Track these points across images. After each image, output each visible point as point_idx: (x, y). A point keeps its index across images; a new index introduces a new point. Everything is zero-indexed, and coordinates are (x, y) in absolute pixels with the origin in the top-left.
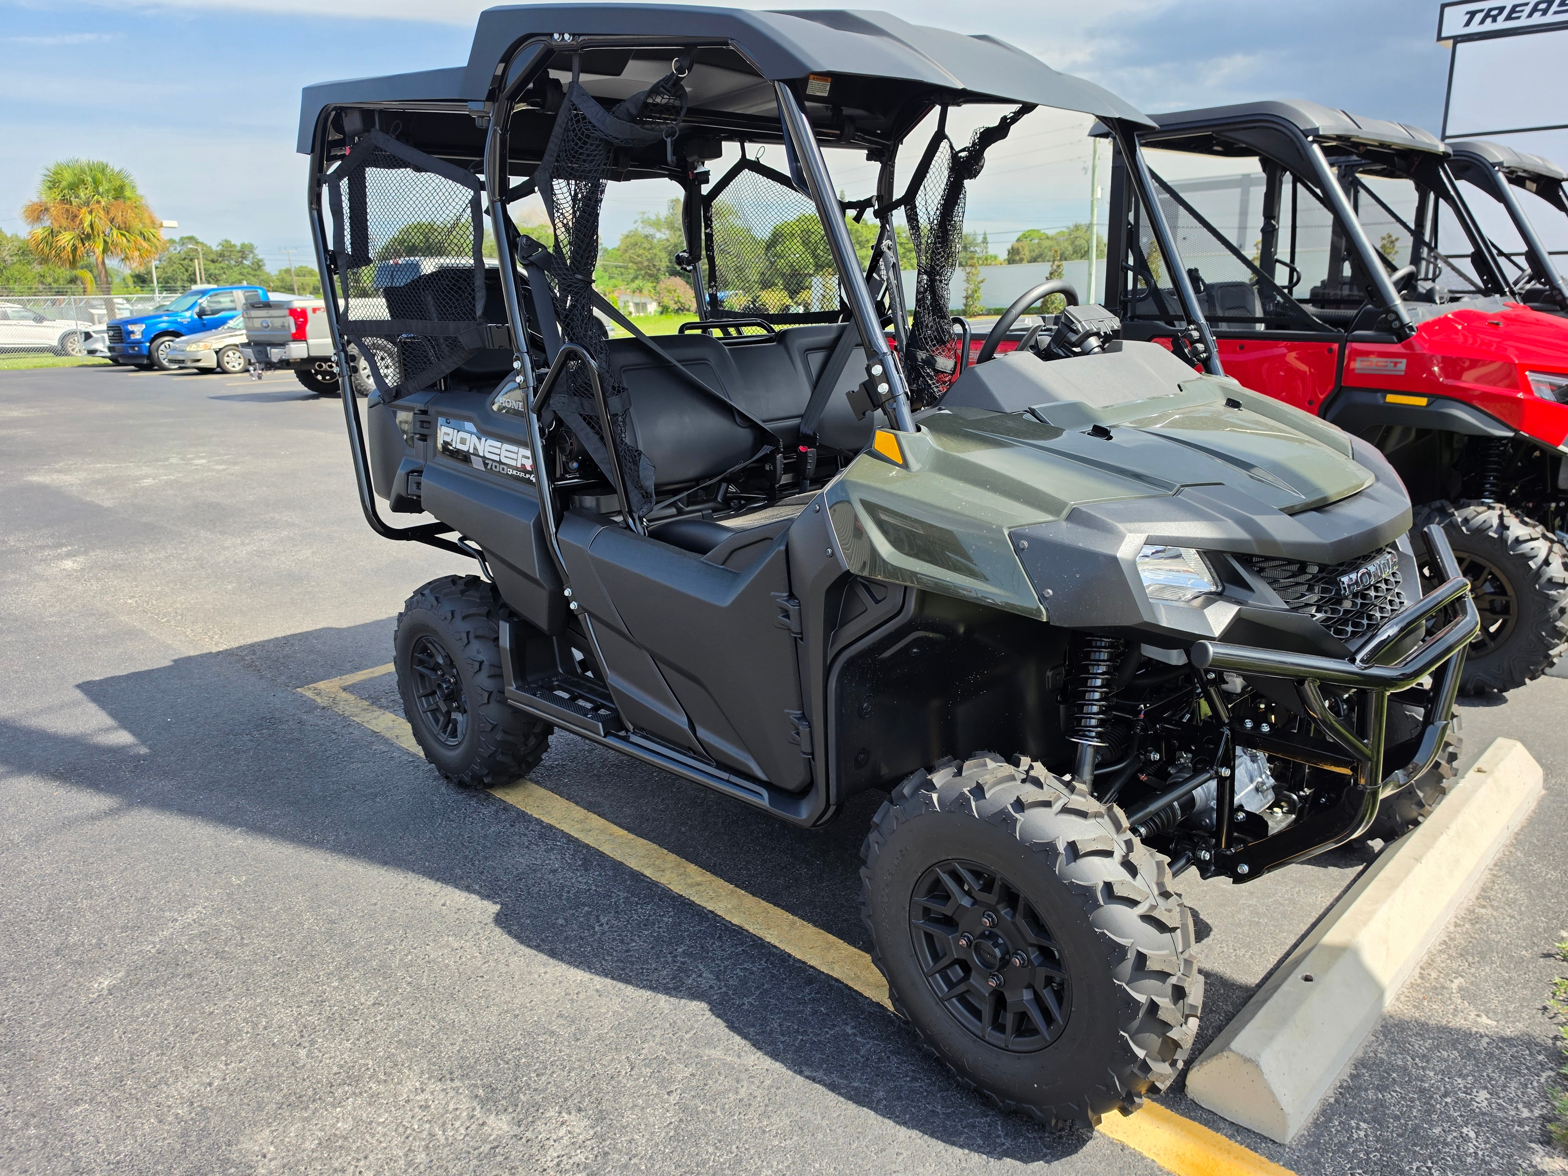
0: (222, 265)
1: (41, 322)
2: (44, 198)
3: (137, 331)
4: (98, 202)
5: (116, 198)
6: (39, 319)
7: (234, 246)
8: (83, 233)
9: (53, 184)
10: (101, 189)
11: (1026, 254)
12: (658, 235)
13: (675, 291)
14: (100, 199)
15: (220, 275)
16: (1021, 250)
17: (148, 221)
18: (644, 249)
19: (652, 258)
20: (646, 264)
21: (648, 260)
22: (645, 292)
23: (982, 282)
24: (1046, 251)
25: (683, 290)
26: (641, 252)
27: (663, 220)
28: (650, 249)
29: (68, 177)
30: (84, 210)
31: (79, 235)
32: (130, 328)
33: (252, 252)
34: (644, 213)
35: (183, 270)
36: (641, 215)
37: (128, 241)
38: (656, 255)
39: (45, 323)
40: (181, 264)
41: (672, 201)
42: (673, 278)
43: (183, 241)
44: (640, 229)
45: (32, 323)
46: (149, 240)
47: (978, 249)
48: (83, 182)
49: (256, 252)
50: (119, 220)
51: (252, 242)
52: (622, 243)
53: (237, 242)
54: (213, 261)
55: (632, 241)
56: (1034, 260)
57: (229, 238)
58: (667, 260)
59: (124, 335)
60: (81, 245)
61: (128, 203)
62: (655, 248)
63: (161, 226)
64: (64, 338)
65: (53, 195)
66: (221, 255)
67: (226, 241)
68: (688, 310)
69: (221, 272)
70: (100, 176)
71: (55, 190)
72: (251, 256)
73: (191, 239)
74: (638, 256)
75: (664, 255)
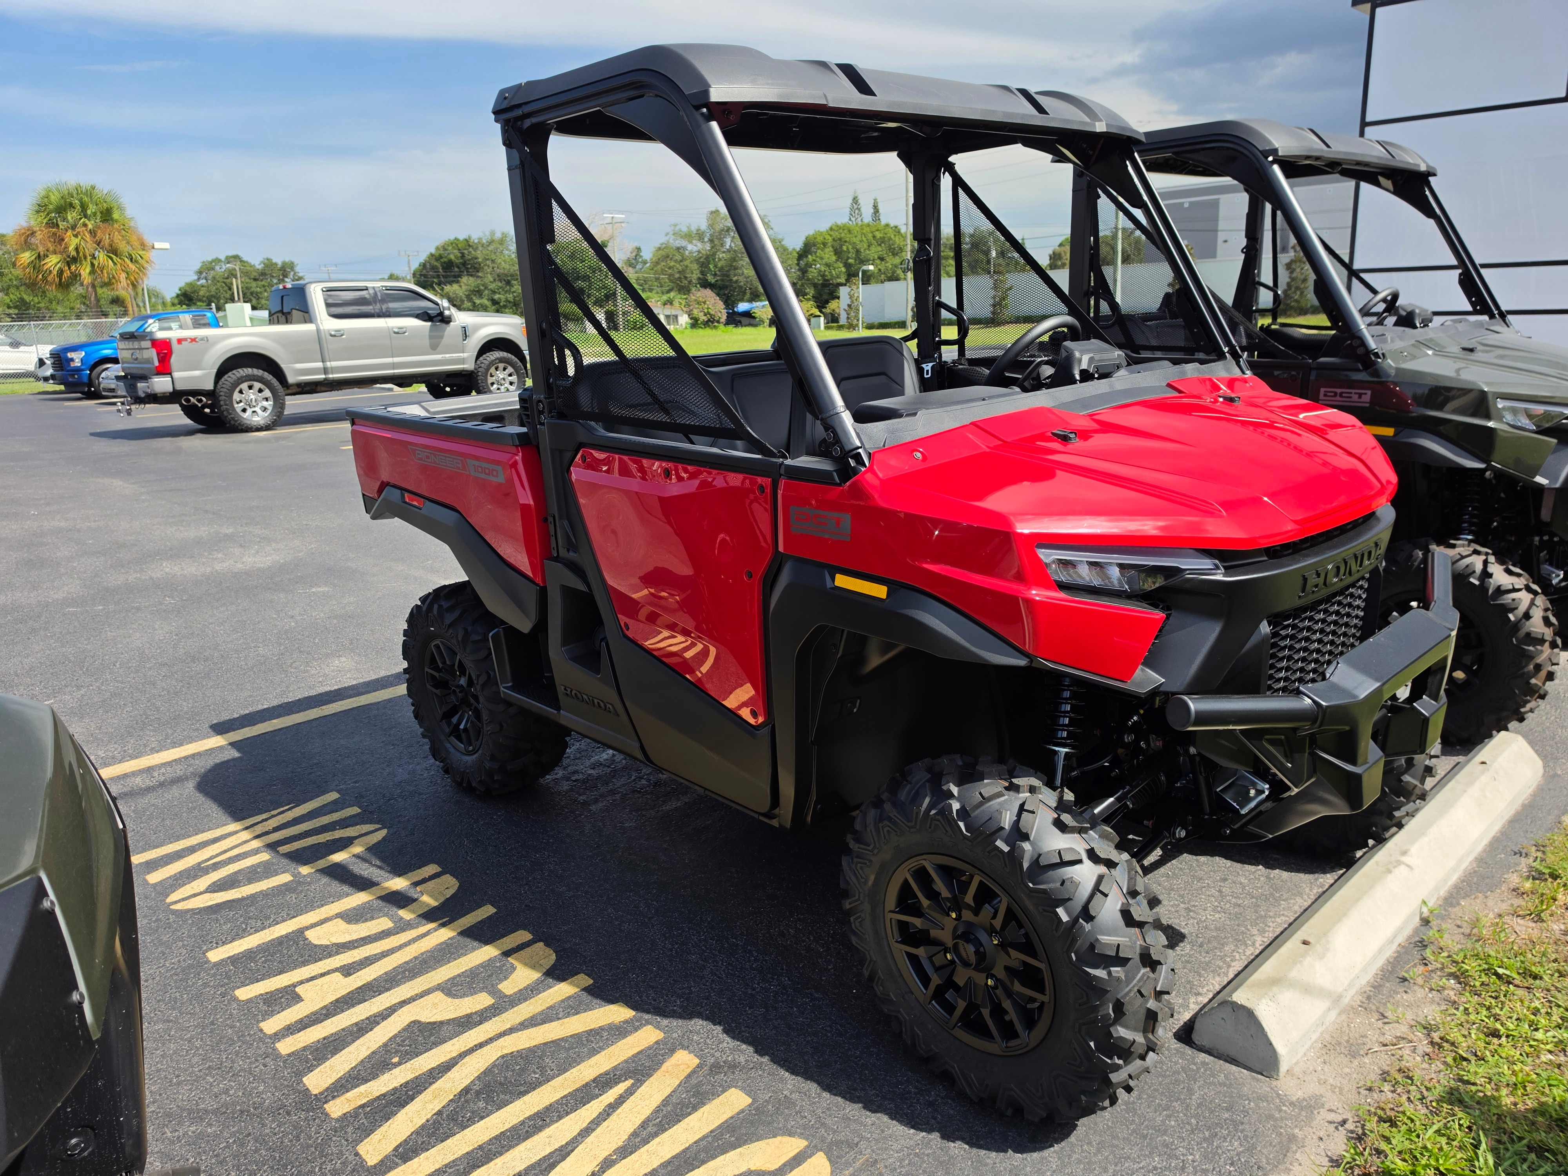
0: (263, 283)
1: (17, 347)
2: (33, 223)
3: (77, 358)
4: (85, 225)
5: (104, 221)
6: (15, 344)
7: (276, 264)
8: (69, 257)
9: (41, 208)
10: (89, 212)
12: (690, 247)
13: (705, 303)
14: (87, 222)
15: (261, 293)
17: (136, 244)
18: (676, 261)
19: (684, 270)
20: (677, 276)
21: (679, 272)
22: (676, 304)
25: (713, 301)
26: (672, 264)
27: (695, 232)
28: (681, 261)
29: (54, 198)
30: (69, 233)
31: (65, 259)
32: (70, 355)
33: (293, 270)
34: (675, 225)
35: (226, 288)
36: (673, 228)
37: (115, 264)
38: (687, 266)
39: (22, 348)
40: (225, 283)
41: (712, 212)
42: (702, 290)
43: (229, 259)
44: (671, 241)
45: (8, 348)
46: (136, 262)
48: (71, 205)
49: (297, 269)
50: (106, 242)
51: (293, 260)
52: (654, 255)
53: (278, 260)
54: (255, 280)
55: (664, 253)
57: (270, 257)
58: (698, 271)
59: (64, 361)
60: (67, 268)
61: (116, 226)
62: (686, 260)
63: (153, 248)
65: (39, 219)
66: (263, 274)
67: (268, 259)
68: (718, 322)
69: (263, 289)
70: (86, 199)
71: (42, 214)
72: (292, 273)
73: (236, 257)
74: (670, 268)
75: (695, 266)
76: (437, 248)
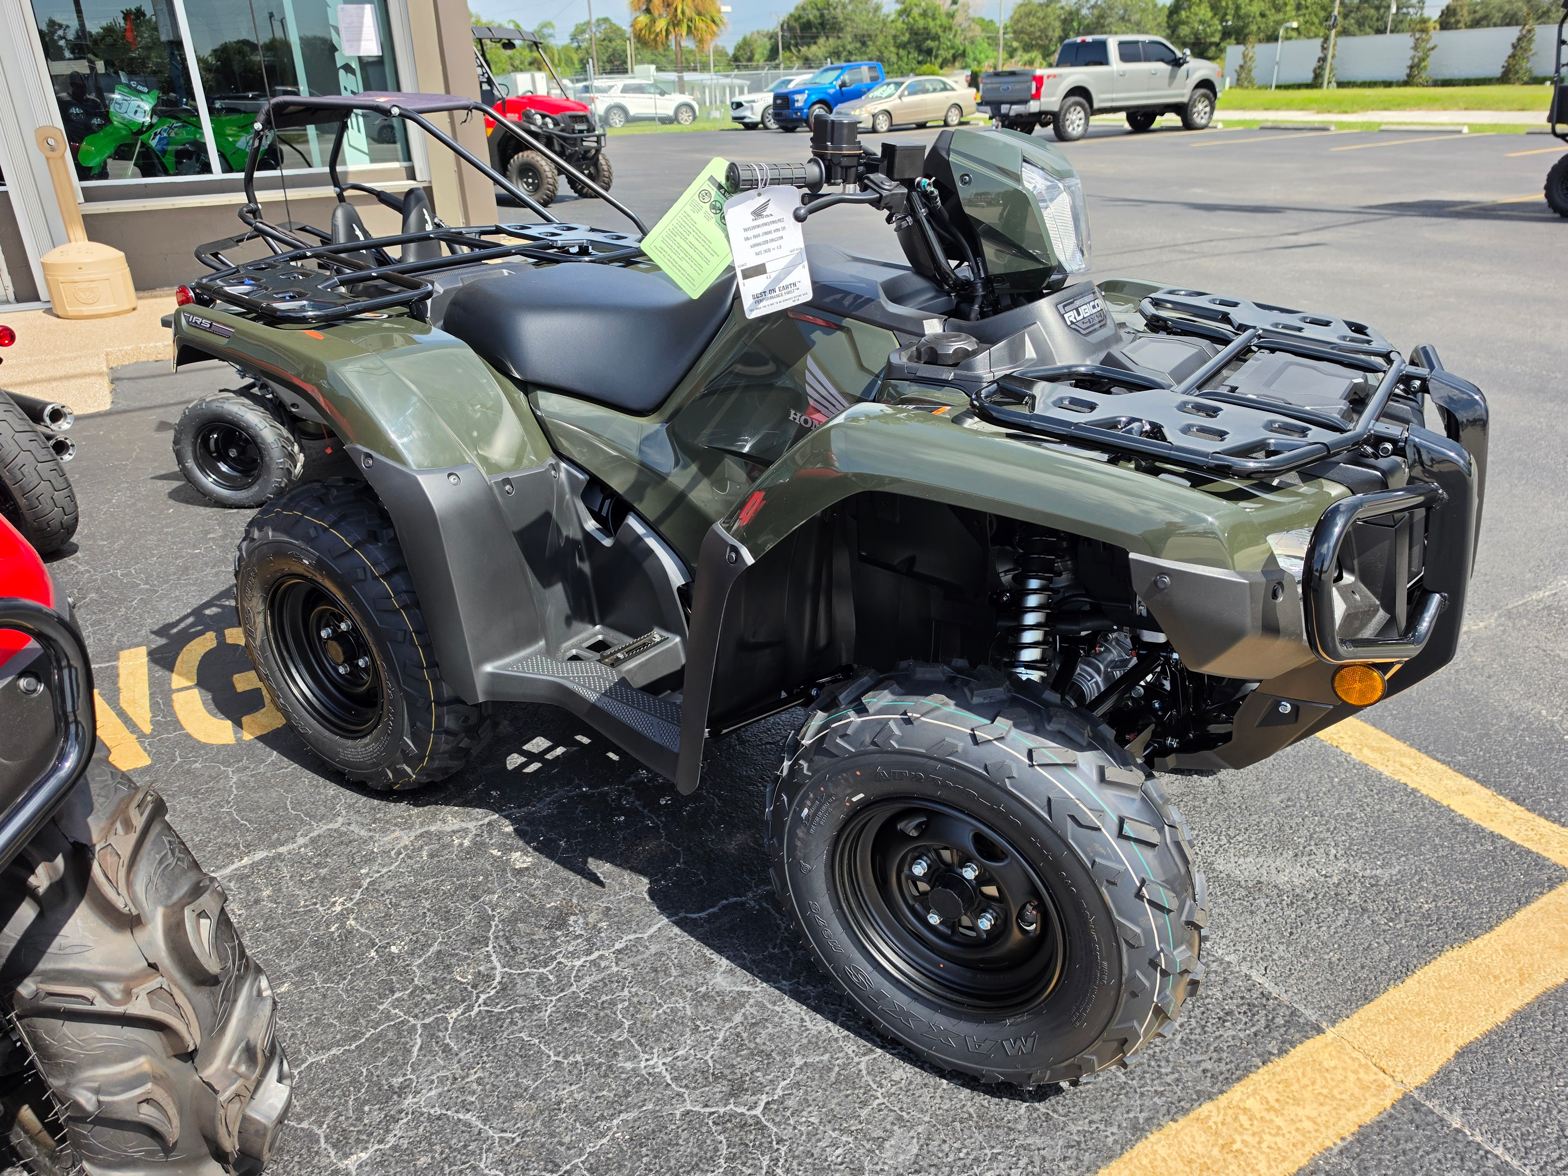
3: (801, 100)
11: (1465, 15)
16: (1459, 9)
18: (1038, 18)
19: (1045, 29)
20: (1038, 34)
23: (1433, 49)
24: (1494, 11)
32: (796, 97)
47: (1411, 11)
55: (1027, 9)
56: (1476, 24)
59: (790, 102)
64: (678, 109)
74: (1031, 26)
75: (1057, 24)
76: (797, 8)
